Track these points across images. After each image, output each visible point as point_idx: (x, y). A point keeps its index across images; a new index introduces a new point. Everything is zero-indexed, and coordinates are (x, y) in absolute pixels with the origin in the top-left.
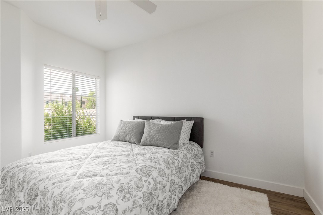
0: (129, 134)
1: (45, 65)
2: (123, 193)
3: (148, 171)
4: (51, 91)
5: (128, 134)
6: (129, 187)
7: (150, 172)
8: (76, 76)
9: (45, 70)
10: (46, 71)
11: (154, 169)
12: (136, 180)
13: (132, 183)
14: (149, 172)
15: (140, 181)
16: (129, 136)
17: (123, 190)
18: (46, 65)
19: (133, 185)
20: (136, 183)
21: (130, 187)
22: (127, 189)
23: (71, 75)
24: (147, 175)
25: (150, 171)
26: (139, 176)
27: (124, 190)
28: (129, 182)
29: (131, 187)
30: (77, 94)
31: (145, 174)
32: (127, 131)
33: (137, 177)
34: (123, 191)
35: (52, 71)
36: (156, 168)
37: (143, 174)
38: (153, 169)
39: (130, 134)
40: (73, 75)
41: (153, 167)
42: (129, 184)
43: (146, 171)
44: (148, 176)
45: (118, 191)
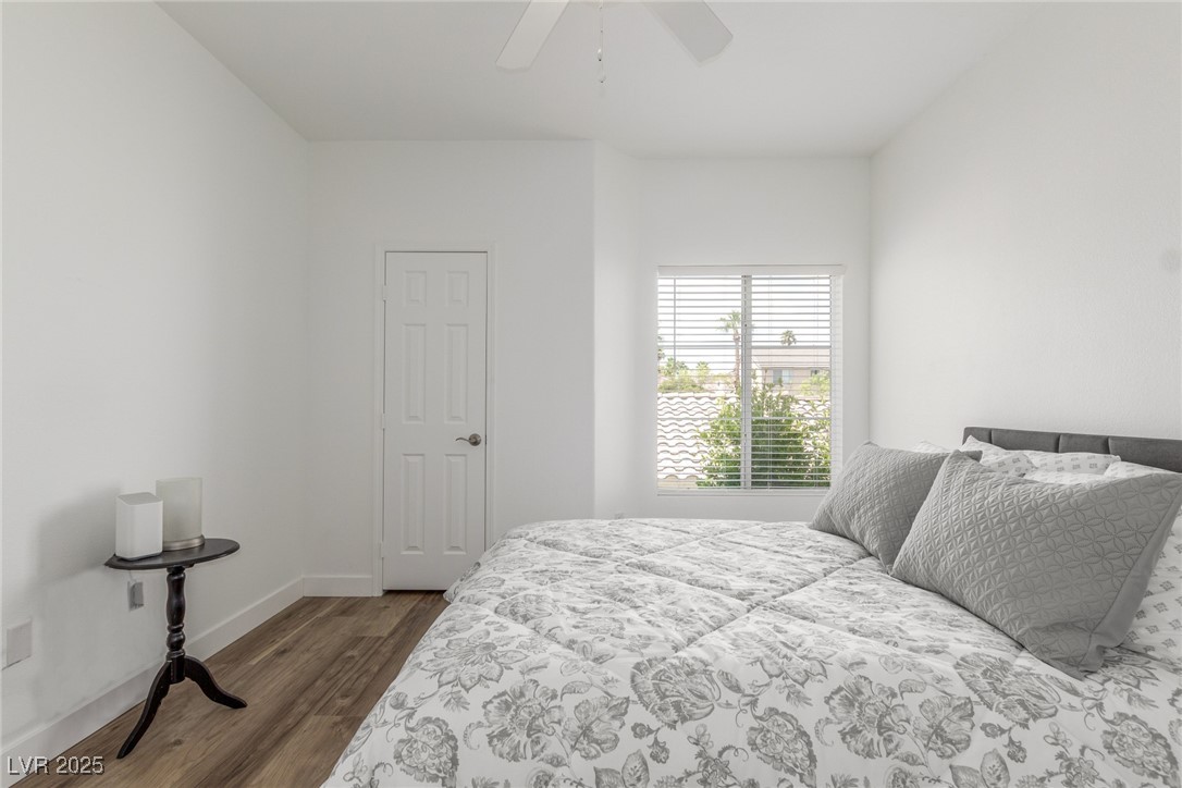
0: (862, 511)
1: (661, 267)
2: (509, 717)
3: (688, 695)
4: (675, 342)
5: (858, 509)
6: (545, 711)
7: (701, 703)
8: (754, 282)
9: (660, 282)
10: (664, 284)
11: (735, 703)
12: (595, 702)
13: (570, 702)
14: (693, 699)
15: (611, 713)
16: (860, 518)
17: (514, 707)
18: (665, 269)
19: (569, 711)
20: (587, 712)
21: (548, 712)
22: (530, 713)
23: (739, 282)
24: (672, 710)
25: (702, 697)
26: (624, 690)
27: (518, 707)
28: (559, 693)
29: (556, 714)
30: (753, 344)
31: (663, 696)
32: (857, 494)
33: (610, 691)
34: (512, 712)
35: (678, 282)
36: (754, 703)
37: (653, 695)
38: (733, 697)
39: (865, 512)
40: (747, 279)
41: (736, 688)
42: (554, 697)
43: (679, 687)
44: (673, 715)
45: (496, 701)
